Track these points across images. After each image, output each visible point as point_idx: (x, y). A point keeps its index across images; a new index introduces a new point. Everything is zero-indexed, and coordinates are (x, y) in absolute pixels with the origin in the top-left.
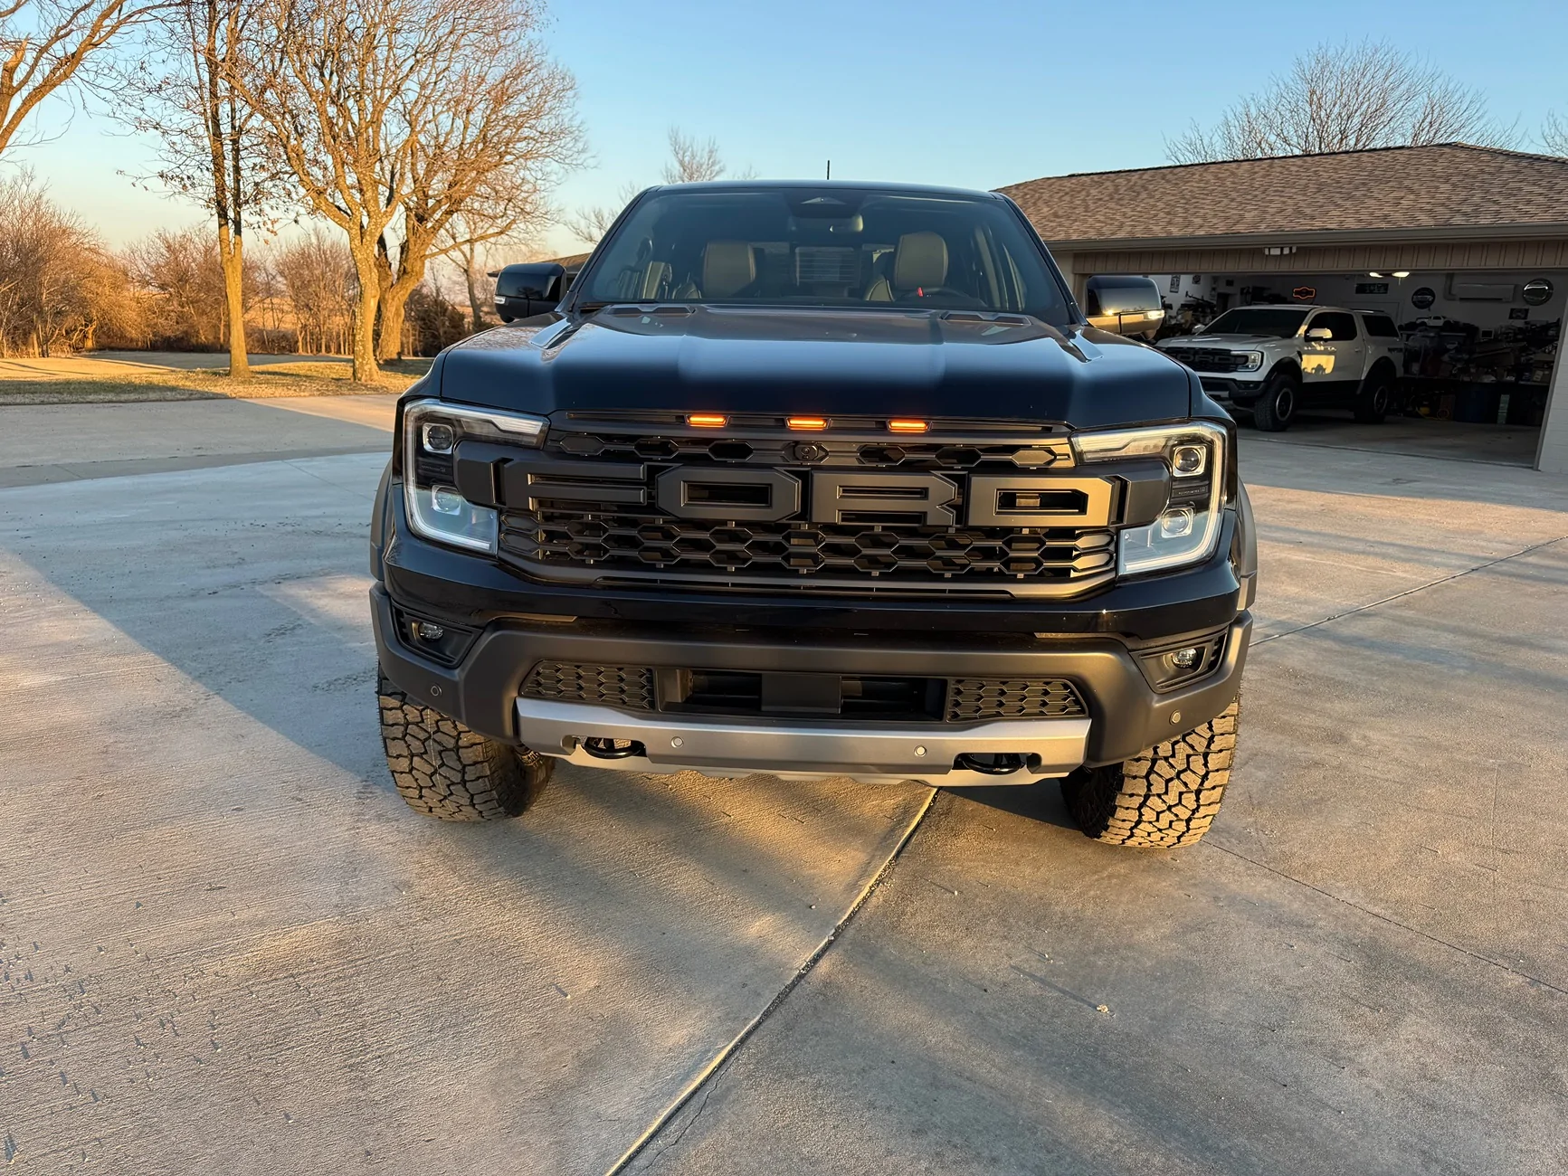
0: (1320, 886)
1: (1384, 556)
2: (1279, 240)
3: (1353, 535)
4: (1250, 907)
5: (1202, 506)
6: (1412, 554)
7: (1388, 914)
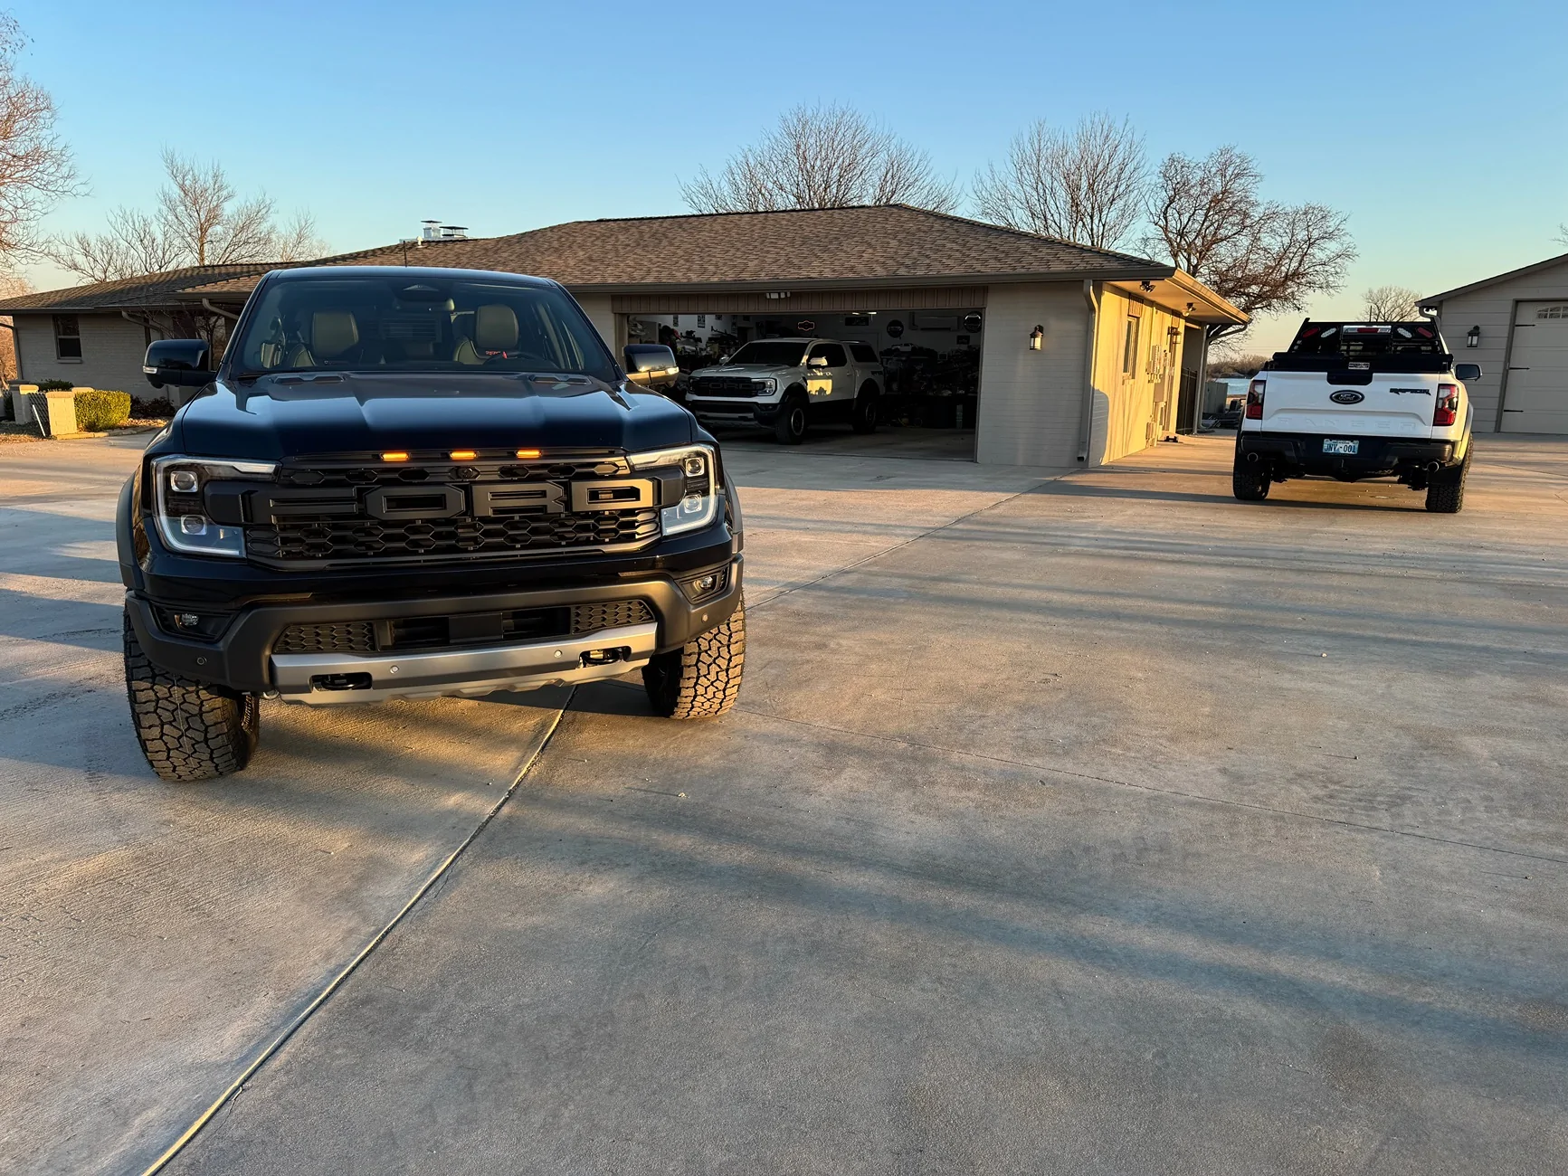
0: (805, 721)
1: (865, 533)
2: (777, 286)
3: (844, 520)
4: (766, 737)
5: (705, 492)
6: (883, 529)
7: (841, 728)
